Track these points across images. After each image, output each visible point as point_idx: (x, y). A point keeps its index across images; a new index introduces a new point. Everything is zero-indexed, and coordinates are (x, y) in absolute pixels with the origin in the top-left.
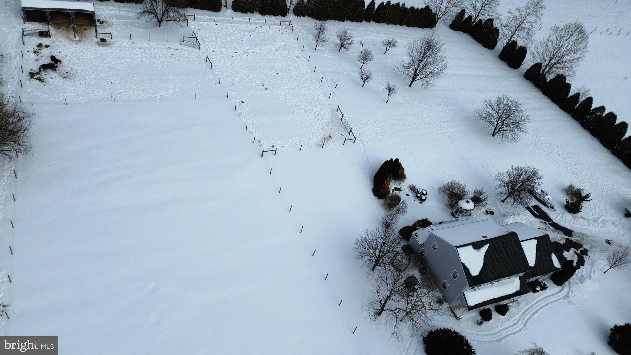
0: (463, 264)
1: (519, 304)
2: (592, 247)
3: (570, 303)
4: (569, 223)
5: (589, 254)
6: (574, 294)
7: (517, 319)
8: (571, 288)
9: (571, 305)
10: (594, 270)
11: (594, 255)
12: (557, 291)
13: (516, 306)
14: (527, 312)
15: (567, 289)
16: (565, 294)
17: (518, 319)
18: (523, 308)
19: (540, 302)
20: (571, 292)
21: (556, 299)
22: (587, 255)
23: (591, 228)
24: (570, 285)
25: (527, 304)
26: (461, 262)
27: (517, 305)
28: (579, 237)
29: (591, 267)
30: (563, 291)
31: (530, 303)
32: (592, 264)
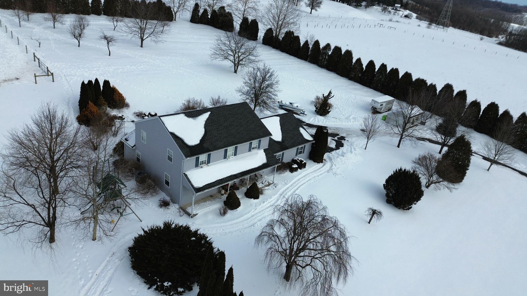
0: (173, 134)
1: (276, 186)
2: (348, 135)
3: (335, 174)
4: (322, 122)
5: (346, 139)
6: (337, 166)
7: (274, 199)
8: (333, 162)
9: (337, 176)
10: (354, 148)
11: (352, 139)
12: (318, 167)
13: (272, 188)
14: (287, 191)
15: (329, 164)
16: (328, 168)
17: (276, 199)
18: (281, 189)
19: (301, 180)
20: (334, 165)
21: (319, 174)
22: (345, 140)
23: (344, 123)
24: (332, 160)
25: (286, 184)
26: (168, 131)
27: (274, 187)
28: (334, 130)
29: (351, 147)
30: (325, 166)
31: (290, 183)
32: (351, 145)
